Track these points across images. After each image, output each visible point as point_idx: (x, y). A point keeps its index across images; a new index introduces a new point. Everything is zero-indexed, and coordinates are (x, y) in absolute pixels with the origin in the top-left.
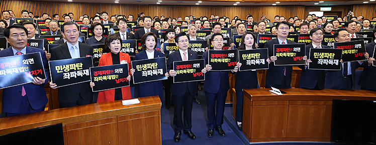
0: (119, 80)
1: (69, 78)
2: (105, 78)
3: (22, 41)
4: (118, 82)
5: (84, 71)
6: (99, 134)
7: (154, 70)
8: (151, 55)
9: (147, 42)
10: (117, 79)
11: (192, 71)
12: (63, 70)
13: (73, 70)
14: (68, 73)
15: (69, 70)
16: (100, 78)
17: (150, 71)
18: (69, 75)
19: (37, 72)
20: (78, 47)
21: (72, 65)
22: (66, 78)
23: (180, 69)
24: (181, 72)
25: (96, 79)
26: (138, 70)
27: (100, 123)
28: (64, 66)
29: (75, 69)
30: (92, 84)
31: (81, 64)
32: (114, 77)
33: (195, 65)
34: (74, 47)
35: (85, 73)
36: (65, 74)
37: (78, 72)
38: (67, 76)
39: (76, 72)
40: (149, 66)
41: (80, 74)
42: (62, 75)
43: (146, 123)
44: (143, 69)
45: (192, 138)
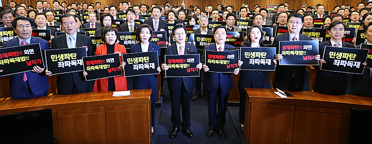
0: (111, 69)
1: (63, 67)
2: (97, 67)
3: (27, 32)
4: (110, 71)
5: (78, 61)
6: (88, 122)
7: (145, 64)
8: (145, 48)
9: (141, 34)
10: (109, 69)
11: (185, 66)
12: (58, 59)
13: (67, 60)
14: (63, 62)
15: (63, 59)
16: (92, 68)
18: (63, 64)
19: (37, 61)
20: (76, 38)
21: (67, 55)
23: (173, 63)
24: (173, 66)
25: (88, 68)
26: (129, 63)
27: (88, 112)
28: (59, 55)
29: (69, 59)
30: (85, 74)
31: (75, 55)
32: (105, 67)
33: (189, 60)
34: (72, 38)
35: (78, 63)
36: (60, 63)
37: (72, 61)
38: (61, 65)
40: (141, 59)
41: (74, 63)
42: (56, 63)
44: (134, 62)
45: (189, 136)
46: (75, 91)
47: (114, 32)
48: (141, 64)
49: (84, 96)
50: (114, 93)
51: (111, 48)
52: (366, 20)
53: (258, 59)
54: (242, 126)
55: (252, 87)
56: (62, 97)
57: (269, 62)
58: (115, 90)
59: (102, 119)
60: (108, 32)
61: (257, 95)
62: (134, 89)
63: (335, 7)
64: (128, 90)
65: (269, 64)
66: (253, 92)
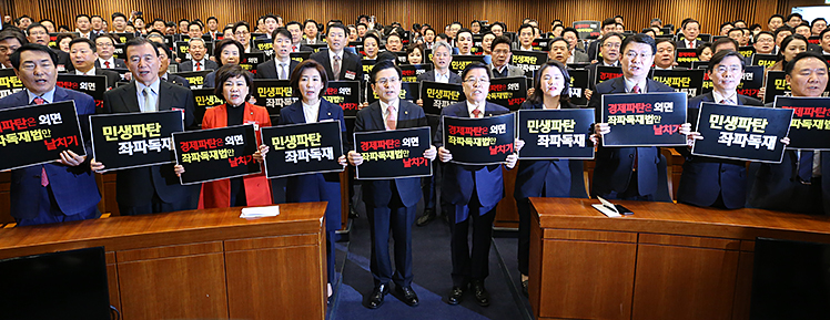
0: (236, 159)
1: (131, 153)
2: (205, 156)
4: (234, 164)
5: (164, 140)
6: (186, 275)
7: (312, 150)
10: (232, 158)
11: (399, 154)
12: (119, 136)
13: (139, 138)
14: (129, 143)
15: (131, 137)
16: (195, 157)
17: (303, 151)
18: (131, 147)
19: (68, 140)
21: (139, 126)
22: (124, 152)
23: (371, 150)
24: (373, 156)
25: (187, 158)
26: (277, 148)
27: (186, 252)
28: (121, 127)
29: (144, 136)
30: (180, 169)
31: (158, 126)
32: (224, 154)
33: (407, 142)
35: (165, 145)
36: (123, 144)
37: (150, 141)
38: (126, 149)
39: (147, 143)
40: (303, 139)
41: (155, 146)
42: (115, 145)
43: (286, 261)
44: (288, 146)
45: (409, 302)
46: (157, 208)
47: (242, 79)
48: (302, 149)
49: (177, 218)
50: (244, 210)
51: (235, 113)
52: (787, 50)
53: (557, 134)
54: (525, 278)
55: (544, 195)
56: (129, 220)
57: (581, 140)
58: (246, 206)
59: (218, 268)
60: (230, 79)
61: (555, 212)
62: (287, 202)
63: (722, 26)
64: (274, 204)
65: (582, 143)
66: (547, 206)
